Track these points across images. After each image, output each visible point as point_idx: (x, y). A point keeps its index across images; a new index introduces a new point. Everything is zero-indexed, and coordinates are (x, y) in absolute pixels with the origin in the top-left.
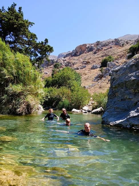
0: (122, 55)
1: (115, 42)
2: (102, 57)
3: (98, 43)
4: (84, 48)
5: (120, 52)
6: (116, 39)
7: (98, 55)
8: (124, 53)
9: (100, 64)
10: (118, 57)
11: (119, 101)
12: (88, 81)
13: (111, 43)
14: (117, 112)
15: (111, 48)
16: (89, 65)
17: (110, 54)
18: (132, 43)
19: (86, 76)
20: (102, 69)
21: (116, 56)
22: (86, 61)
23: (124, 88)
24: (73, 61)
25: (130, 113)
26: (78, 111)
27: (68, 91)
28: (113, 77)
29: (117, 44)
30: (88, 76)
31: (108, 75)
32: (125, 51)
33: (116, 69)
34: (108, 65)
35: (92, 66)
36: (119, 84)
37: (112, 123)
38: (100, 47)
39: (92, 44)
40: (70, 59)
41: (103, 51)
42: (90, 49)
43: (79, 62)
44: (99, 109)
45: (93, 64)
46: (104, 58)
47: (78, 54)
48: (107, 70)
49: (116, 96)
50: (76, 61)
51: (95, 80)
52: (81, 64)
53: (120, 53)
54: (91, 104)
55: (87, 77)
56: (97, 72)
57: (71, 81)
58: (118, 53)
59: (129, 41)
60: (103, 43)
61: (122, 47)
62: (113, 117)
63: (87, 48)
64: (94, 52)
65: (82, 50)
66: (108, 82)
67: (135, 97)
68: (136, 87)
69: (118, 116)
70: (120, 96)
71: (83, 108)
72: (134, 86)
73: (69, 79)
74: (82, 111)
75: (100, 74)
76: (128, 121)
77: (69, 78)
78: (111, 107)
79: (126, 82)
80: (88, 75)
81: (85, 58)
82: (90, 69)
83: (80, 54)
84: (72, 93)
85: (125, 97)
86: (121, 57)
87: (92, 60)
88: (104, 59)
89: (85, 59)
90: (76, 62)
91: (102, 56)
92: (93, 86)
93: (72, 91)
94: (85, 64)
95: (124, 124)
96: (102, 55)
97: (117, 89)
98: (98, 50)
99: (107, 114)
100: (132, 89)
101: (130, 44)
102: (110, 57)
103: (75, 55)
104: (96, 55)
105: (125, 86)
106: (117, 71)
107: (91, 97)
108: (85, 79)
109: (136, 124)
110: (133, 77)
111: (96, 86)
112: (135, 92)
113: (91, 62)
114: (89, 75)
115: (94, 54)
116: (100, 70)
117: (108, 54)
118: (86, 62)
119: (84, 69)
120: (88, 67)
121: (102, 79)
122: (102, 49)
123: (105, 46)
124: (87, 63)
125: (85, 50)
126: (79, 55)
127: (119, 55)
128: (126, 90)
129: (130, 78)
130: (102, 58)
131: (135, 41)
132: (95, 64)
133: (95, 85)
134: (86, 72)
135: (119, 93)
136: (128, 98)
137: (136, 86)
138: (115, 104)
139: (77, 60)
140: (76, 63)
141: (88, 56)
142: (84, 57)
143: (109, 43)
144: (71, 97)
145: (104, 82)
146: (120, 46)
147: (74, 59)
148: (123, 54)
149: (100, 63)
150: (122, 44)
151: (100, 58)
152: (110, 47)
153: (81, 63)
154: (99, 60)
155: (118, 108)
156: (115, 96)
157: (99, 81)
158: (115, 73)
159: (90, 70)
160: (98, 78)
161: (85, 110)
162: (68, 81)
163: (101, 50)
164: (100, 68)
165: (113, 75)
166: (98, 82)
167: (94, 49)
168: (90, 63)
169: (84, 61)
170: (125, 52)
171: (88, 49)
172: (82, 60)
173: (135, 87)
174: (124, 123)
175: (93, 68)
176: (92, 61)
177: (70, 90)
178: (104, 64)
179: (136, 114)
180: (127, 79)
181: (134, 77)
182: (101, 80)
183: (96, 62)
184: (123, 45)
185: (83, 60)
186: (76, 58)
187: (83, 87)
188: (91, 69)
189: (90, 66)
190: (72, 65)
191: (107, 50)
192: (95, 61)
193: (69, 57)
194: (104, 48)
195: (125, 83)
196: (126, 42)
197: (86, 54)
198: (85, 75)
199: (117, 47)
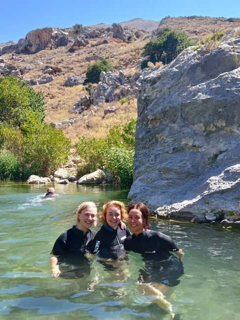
0: (129, 60)
1: (113, 30)
2: (87, 61)
3: (77, 30)
4: (45, 36)
5: (125, 53)
6: (115, 25)
7: (79, 55)
8: (131, 55)
9: (84, 75)
10: (120, 64)
11: (167, 152)
12: (59, 111)
13: (106, 32)
14: (167, 179)
15: (105, 42)
16: (58, 75)
17: (104, 55)
18: (148, 37)
19: (54, 101)
20: (90, 86)
21: (116, 61)
22: (52, 65)
23: (179, 120)
24: (22, 65)
25: (208, 181)
26: (45, 180)
27: (14, 132)
28: (145, 95)
29: (119, 35)
30: (60, 101)
31: (104, 100)
32: (135, 51)
33: (152, 75)
34: (101, 79)
35: (66, 79)
36: (166, 112)
37: (162, 210)
38: (83, 38)
39: (64, 30)
40: (13, 58)
41: (89, 47)
42: (61, 42)
43: (36, 67)
44: (95, 174)
45: (68, 74)
46: (93, 62)
47: (33, 49)
48: (101, 88)
49: (157, 141)
50: (28, 66)
51: (74, 109)
52: (40, 73)
53: (125, 55)
54: (72, 163)
55: (57, 103)
56: (79, 92)
57: (20, 110)
58: (120, 54)
59: (142, 32)
60: (89, 29)
61: (128, 43)
62: (159, 192)
63: (52, 37)
64: (69, 48)
65: (43, 41)
66: (103, 114)
67: (208, 143)
68: (211, 117)
69: (172, 190)
70: (170, 140)
71: (56, 173)
72: (206, 115)
73: (15, 104)
74: (53, 180)
75: (86, 97)
76: (208, 203)
77: (15, 102)
78: (148, 167)
79: (184, 105)
80: (59, 99)
81: (49, 59)
82: (61, 85)
83: (38, 50)
84: (25, 139)
85: (183, 143)
86: (126, 65)
87: (64, 66)
88: (92, 65)
89: (49, 61)
90: (27, 68)
91: (88, 59)
92: (72, 123)
93: (24, 132)
94: (51, 73)
95: (197, 212)
96: (88, 56)
97: (158, 124)
98: (79, 44)
99: (142, 186)
100: (201, 122)
101: (144, 38)
102: (105, 63)
103: (26, 51)
104: (74, 54)
105: (182, 116)
106: (153, 81)
107: (71, 147)
108: (52, 108)
109: (229, 209)
110: (203, 93)
111: (78, 123)
112: (206, 130)
113: (63, 69)
114: (61, 98)
115: (69, 53)
116: (87, 89)
117: (101, 56)
118: (52, 68)
119: (47, 84)
120: (58, 81)
121: (91, 107)
122: (87, 43)
123: (93, 37)
124: (55, 72)
125: (50, 42)
126: (35, 52)
127: (122, 60)
128: (183, 126)
129: (194, 95)
130: (87, 63)
131: (153, 32)
132: (72, 74)
133: (76, 122)
134: (54, 91)
135: (166, 133)
136: (190, 144)
137: (210, 115)
138: (158, 160)
139: (31, 62)
140: (30, 69)
141: (55, 56)
142: (48, 57)
143: (102, 31)
144: (25, 147)
145: (96, 114)
146: (124, 41)
147: (23, 61)
148: (131, 57)
149: (83, 73)
150: (127, 38)
151: (83, 64)
152: (103, 40)
153: (40, 70)
154: (82, 66)
155: (168, 170)
156: (154, 141)
157: (85, 112)
158: (149, 84)
159: (62, 87)
160: (82, 105)
161: (60, 178)
162: (14, 110)
163: (85, 46)
164: (84, 84)
165: (144, 90)
166: (82, 114)
167: (70, 41)
168: (61, 71)
169: (47, 67)
170: (134, 53)
171: (57, 40)
172: (42, 64)
173: (207, 119)
174: (196, 207)
175: (69, 83)
176: (65, 68)
177: (20, 132)
178: (93, 76)
179: (227, 185)
180: (188, 99)
181: (206, 94)
182: (88, 110)
183: (75, 70)
184: (129, 38)
185: (45, 65)
186: (27, 57)
187: (49, 123)
188: (64, 86)
189: (60, 79)
190: (20, 73)
191: (97, 45)
192: (72, 69)
193: (11, 54)
194: (92, 42)
195: (181, 109)
196: (135, 34)
197: (51, 51)
198: (51, 98)
199: (117, 42)
